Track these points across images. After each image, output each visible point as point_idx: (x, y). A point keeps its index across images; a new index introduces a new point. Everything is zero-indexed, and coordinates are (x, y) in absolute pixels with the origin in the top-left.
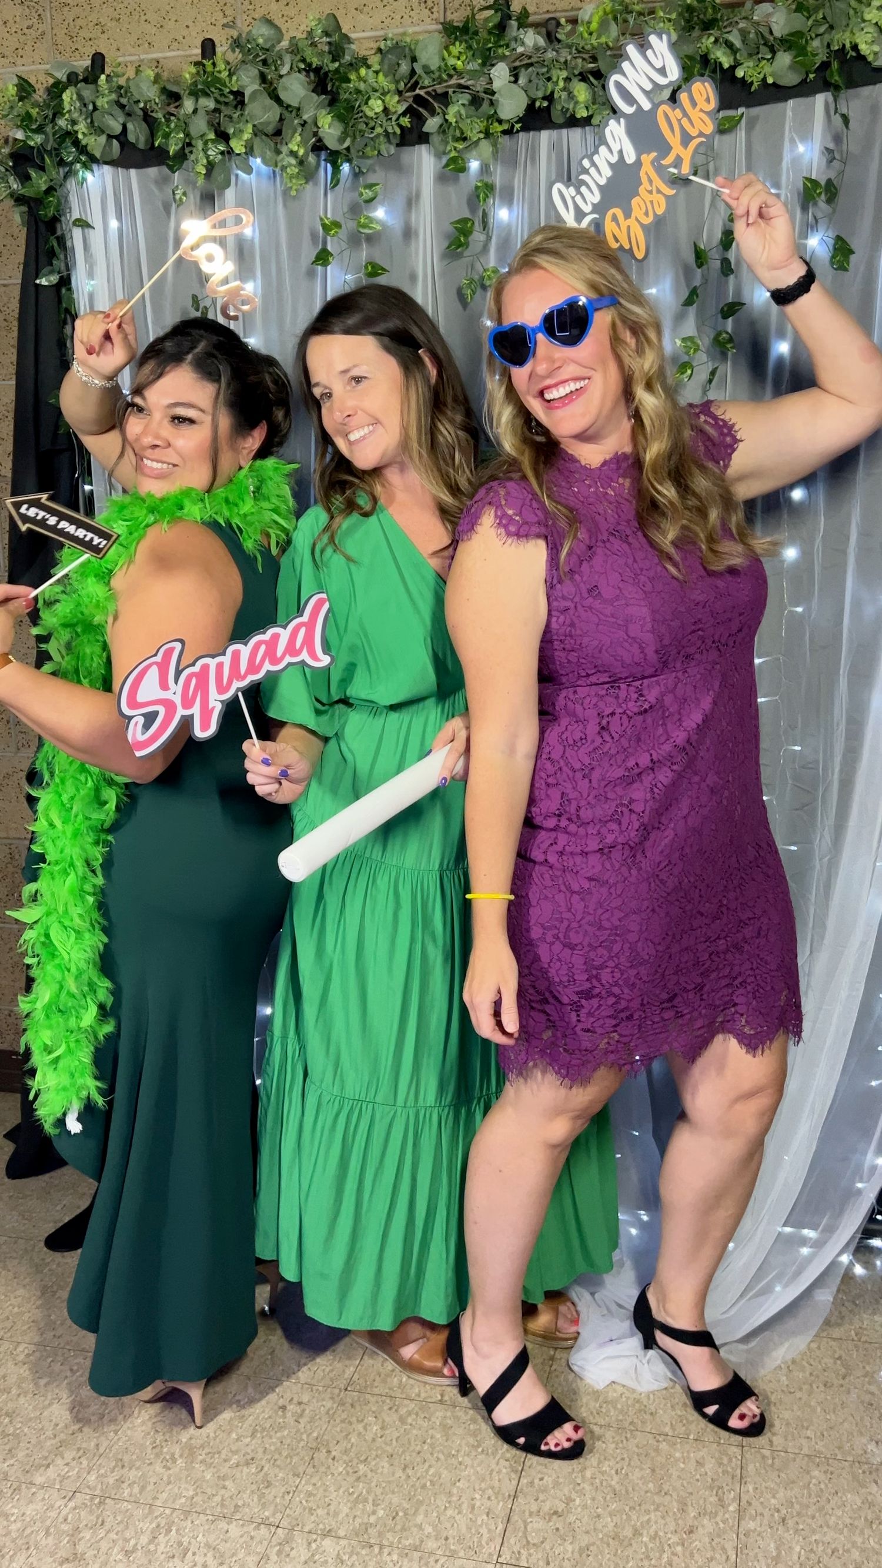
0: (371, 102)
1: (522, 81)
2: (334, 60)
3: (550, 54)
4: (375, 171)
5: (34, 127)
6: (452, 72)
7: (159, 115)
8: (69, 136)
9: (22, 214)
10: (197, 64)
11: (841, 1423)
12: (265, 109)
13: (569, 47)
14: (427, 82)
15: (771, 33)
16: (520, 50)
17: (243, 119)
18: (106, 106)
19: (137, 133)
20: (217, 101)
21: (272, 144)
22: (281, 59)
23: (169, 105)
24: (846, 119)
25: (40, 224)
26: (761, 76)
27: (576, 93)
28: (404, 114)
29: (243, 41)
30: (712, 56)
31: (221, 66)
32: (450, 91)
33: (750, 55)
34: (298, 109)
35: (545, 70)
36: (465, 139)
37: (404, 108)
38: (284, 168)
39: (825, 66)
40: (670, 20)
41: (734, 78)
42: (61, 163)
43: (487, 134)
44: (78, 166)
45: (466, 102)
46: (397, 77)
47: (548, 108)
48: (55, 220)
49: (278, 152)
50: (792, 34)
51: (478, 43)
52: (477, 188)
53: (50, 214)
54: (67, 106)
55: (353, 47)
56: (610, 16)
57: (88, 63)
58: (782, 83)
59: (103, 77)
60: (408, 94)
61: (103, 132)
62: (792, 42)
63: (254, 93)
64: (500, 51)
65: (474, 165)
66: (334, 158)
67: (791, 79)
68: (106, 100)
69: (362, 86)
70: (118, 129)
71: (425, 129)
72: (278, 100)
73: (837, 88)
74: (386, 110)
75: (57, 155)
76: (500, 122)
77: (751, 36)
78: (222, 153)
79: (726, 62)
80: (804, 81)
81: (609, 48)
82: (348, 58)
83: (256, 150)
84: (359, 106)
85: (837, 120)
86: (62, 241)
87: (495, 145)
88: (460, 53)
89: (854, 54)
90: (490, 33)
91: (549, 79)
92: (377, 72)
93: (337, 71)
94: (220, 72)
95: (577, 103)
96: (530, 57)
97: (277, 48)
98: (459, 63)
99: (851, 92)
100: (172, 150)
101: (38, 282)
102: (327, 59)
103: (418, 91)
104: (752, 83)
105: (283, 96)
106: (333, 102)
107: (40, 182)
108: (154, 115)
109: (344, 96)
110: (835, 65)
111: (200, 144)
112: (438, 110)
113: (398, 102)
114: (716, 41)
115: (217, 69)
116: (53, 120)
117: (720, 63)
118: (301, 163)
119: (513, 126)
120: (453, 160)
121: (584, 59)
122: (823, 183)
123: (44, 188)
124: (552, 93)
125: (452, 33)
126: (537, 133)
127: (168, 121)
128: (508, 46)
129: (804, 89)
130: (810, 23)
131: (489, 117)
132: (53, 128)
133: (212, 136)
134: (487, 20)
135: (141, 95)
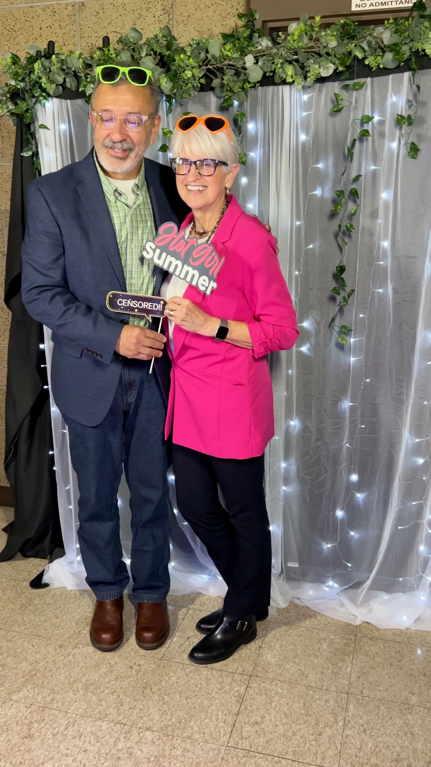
0: (186, 72)
1: (260, 63)
2: (168, 49)
5: (20, 79)
7: (82, 75)
8: (37, 84)
9: (13, 120)
10: (100, 49)
11: (397, 684)
13: (284, 47)
14: (213, 62)
15: (382, 41)
16: (260, 48)
18: (56, 70)
19: (70, 83)
22: (141, 48)
23: (86, 69)
24: (418, 87)
25: (23, 125)
26: (377, 64)
27: (286, 70)
28: (202, 77)
29: (122, 40)
30: (353, 54)
31: (112, 52)
32: (225, 67)
33: (372, 55)
35: (272, 58)
36: (232, 91)
37: (202, 74)
39: (409, 59)
40: (333, 35)
41: (364, 64)
42: (33, 96)
43: (243, 89)
44: (41, 98)
45: (233, 74)
47: (273, 76)
48: (29, 124)
50: (393, 44)
51: (239, 44)
52: (237, 114)
54: (36, 70)
55: (177, 42)
56: (304, 33)
57: (46, 47)
58: (388, 67)
59: (54, 56)
60: (205, 67)
61: (54, 83)
62: (394, 48)
64: (249, 48)
65: (236, 103)
66: (169, 98)
67: (392, 65)
68: (55, 67)
69: (182, 64)
70: (61, 81)
71: (212, 85)
73: (413, 70)
74: (193, 75)
75: (31, 93)
76: (249, 82)
77: (374, 43)
79: (360, 56)
80: (398, 66)
81: (303, 48)
82: (174, 47)
84: (180, 73)
85: (414, 87)
86: (33, 135)
87: (246, 94)
88: (230, 49)
89: (423, 53)
90: (245, 40)
92: (189, 57)
93: (169, 56)
95: (287, 75)
96: (264, 52)
97: (140, 43)
98: (229, 53)
99: (421, 72)
100: (88, 93)
101: (22, 154)
102: (165, 49)
104: (372, 67)
106: (168, 70)
107: (23, 106)
108: (79, 74)
109: (174, 68)
110: (413, 59)
112: (219, 76)
113: (199, 72)
114: (356, 45)
115: (110, 53)
116: (29, 75)
117: (357, 57)
119: (255, 85)
120: (225, 101)
121: (290, 53)
122: (406, 117)
123: (25, 109)
124: (275, 69)
125: (226, 38)
126: (267, 87)
127: (86, 78)
128: (253, 46)
129: (398, 70)
130: (402, 38)
131: (244, 80)
132: (29, 79)
134: (243, 33)
135: (73, 65)
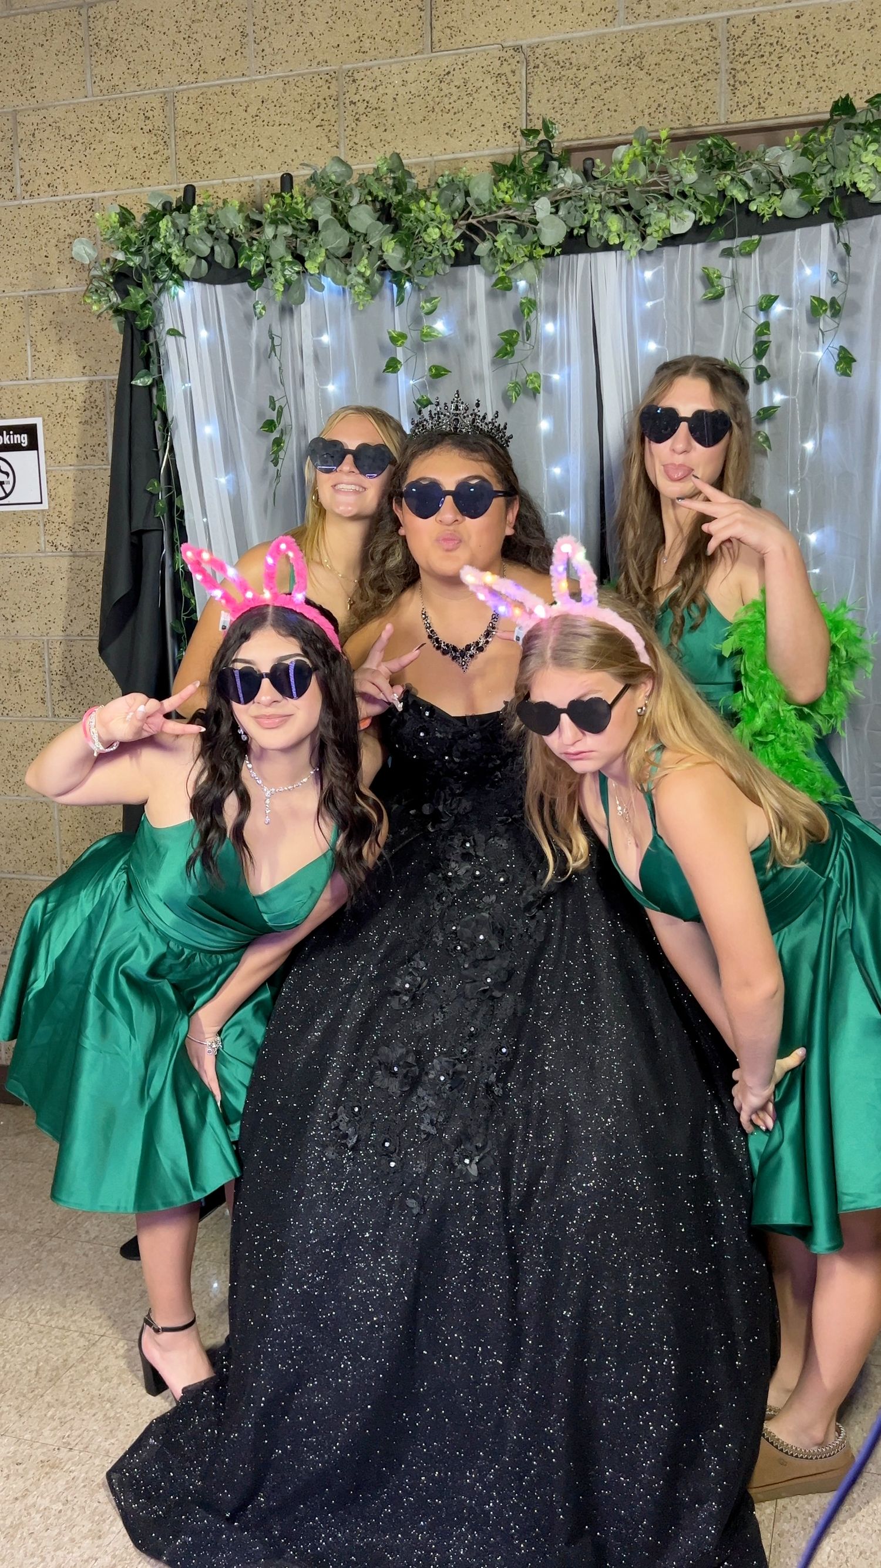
0: (430, 230)
1: (562, 212)
2: (398, 193)
3: (587, 190)
4: (432, 288)
5: (133, 250)
6: (501, 204)
7: (243, 239)
8: (165, 257)
9: (120, 324)
12: (337, 236)
13: (604, 183)
14: (478, 212)
15: (781, 172)
16: (560, 186)
17: (318, 244)
18: (197, 233)
19: (223, 255)
20: (294, 228)
21: (343, 266)
22: (350, 191)
23: (251, 230)
24: (847, 246)
25: (136, 332)
26: (772, 210)
27: (609, 224)
28: (458, 240)
29: (317, 178)
30: (728, 193)
31: (298, 198)
32: (499, 221)
33: (761, 194)
34: (366, 235)
35: (582, 203)
36: (511, 262)
37: (458, 235)
38: (352, 287)
39: (828, 201)
40: (691, 162)
41: (748, 212)
42: (156, 280)
43: (531, 257)
44: (171, 282)
45: (513, 231)
46: (453, 207)
48: (149, 328)
49: (348, 273)
50: (798, 176)
51: (524, 180)
52: (522, 304)
53: (145, 326)
54: (163, 232)
55: (415, 181)
56: (639, 159)
57: (181, 194)
58: (790, 215)
59: (195, 208)
60: (462, 223)
61: (193, 254)
62: (801, 181)
63: (328, 221)
64: (543, 186)
65: (522, 284)
66: (398, 277)
67: (800, 212)
68: (197, 226)
69: (422, 216)
70: (206, 251)
71: (476, 253)
72: (347, 227)
73: (838, 220)
74: (442, 237)
75: (153, 274)
77: (763, 175)
78: (298, 273)
79: (741, 197)
80: (810, 214)
81: (638, 185)
82: (409, 190)
83: (328, 271)
84: (419, 233)
85: (841, 248)
86: (156, 347)
87: (537, 267)
88: (508, 188)
89: (853, 191)
90: (535, 172)
91: (586, 211)
92: (435, 204)
93: (400, 202)
94: (297, 203)
95: (610, 231)
96: (569, 192)
97: (348, 183)
98: (507, 197)
99: (852, 222)
100: (254, 270)
101: (133, 383)
102: (391, 193)
103: (470, 220)
104: (763, 216)
105: (352, 223)
106: (395, 230)
108: (238, 239)
109: (405, 224)
110: (837, 200)
111: (278, 265)
112: (488, 236)
113: (453, 230)
114: (733, 179)
115: (295, 200)
116: (150, 243)
117: (736, 199)
118: (367, 281)
119: (554, 251)
120: (501, 280)
121: (616, 193)
122: (828, 301)
123: (141, 302)
124: (589, 222)
125: (501, 171)
126: (575, 256)
127: (251, 245)
128: (549, 182)
129: (810, 220)
130: (815, 163)
131: (534, 243)
132: (150, 250)
133: (290, 258)
134: (532, 161)
135: (228, 223)
